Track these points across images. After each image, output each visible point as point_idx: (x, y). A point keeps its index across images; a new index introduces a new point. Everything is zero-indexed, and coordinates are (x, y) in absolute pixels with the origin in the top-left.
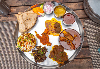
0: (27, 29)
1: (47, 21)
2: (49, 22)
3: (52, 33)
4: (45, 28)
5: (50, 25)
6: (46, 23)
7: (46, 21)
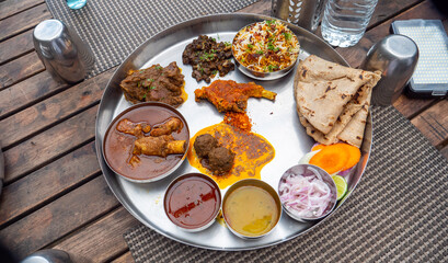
0: (304, 75)
1: (272, 157)
2: (262, 158)
3: (219, 129)
4: (255, 130)
5: (249, 152)
6: (270, 147)
7: (273, 153)
